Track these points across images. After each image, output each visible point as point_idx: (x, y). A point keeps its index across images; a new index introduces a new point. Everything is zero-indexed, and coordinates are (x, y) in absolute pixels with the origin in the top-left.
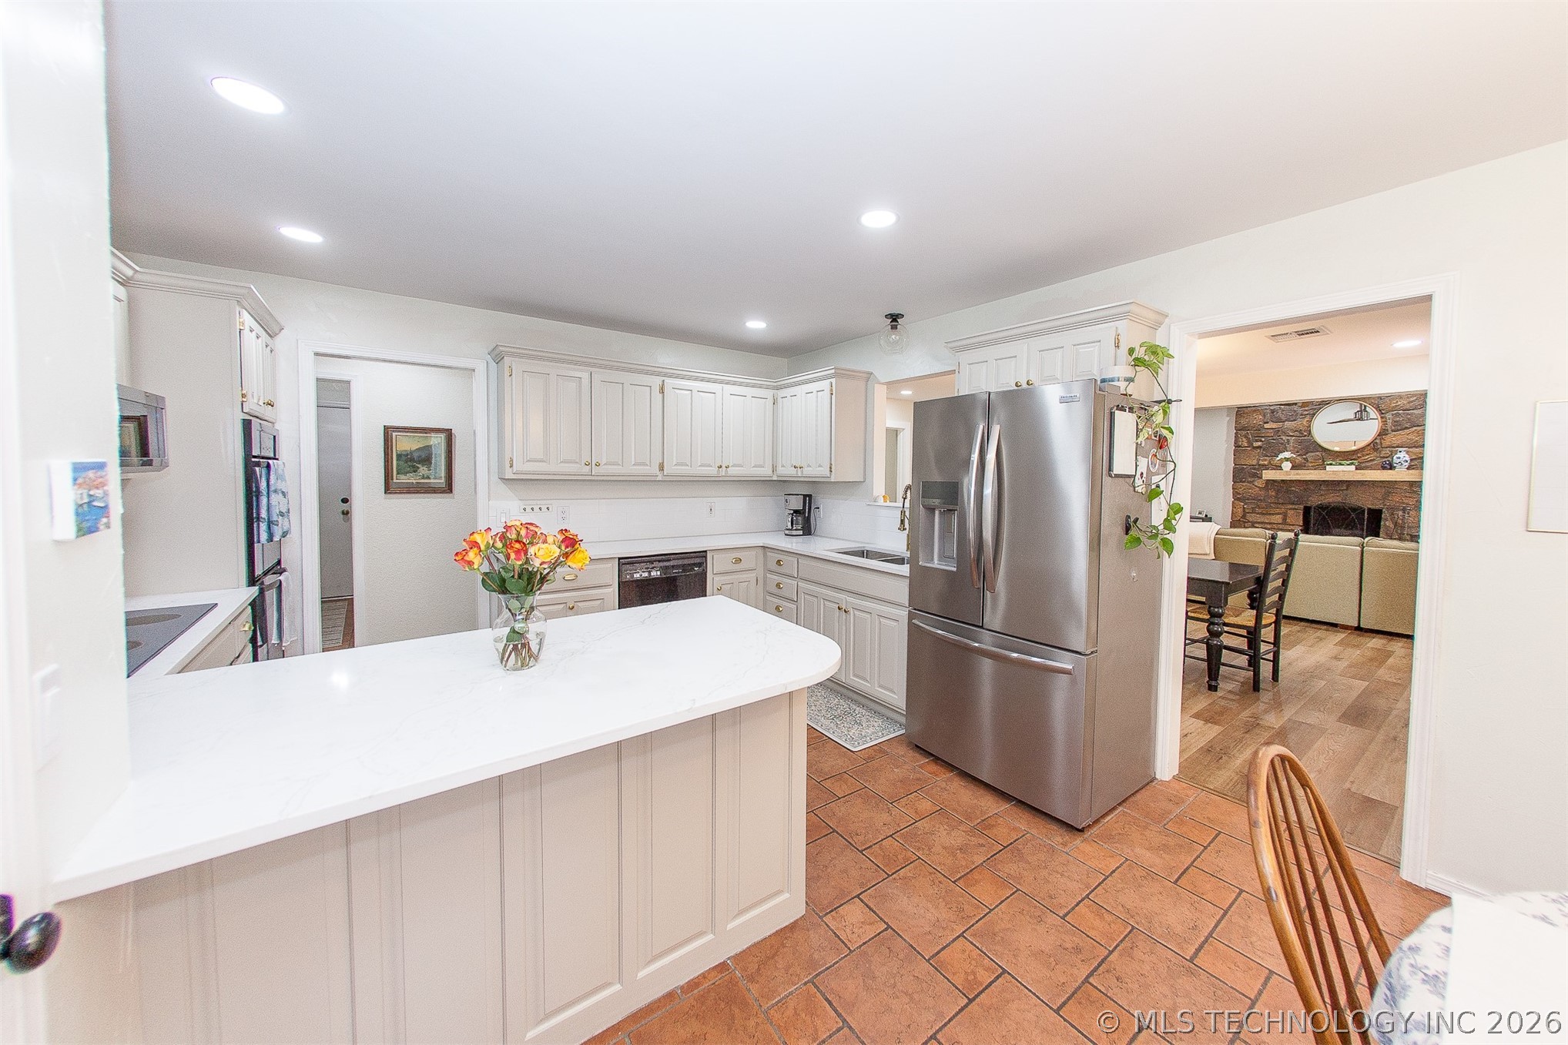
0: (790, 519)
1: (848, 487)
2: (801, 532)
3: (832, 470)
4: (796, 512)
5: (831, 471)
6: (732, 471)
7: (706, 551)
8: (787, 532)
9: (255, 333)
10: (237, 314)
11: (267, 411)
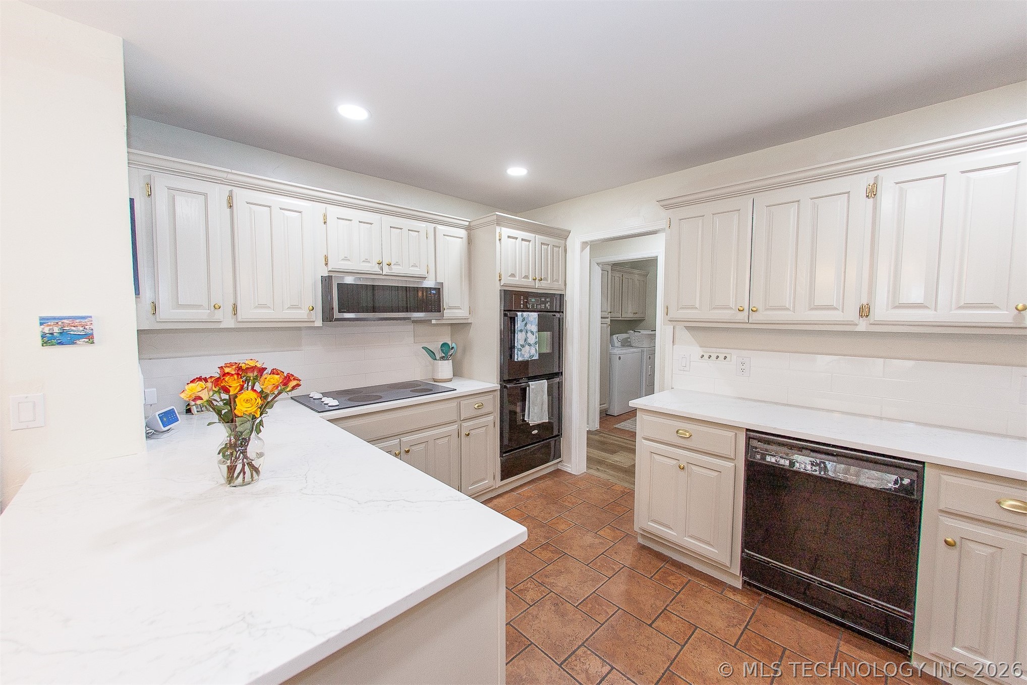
7: (923, 463)
9: (519, 240)
10: (498, 231)
11: (537, 284)
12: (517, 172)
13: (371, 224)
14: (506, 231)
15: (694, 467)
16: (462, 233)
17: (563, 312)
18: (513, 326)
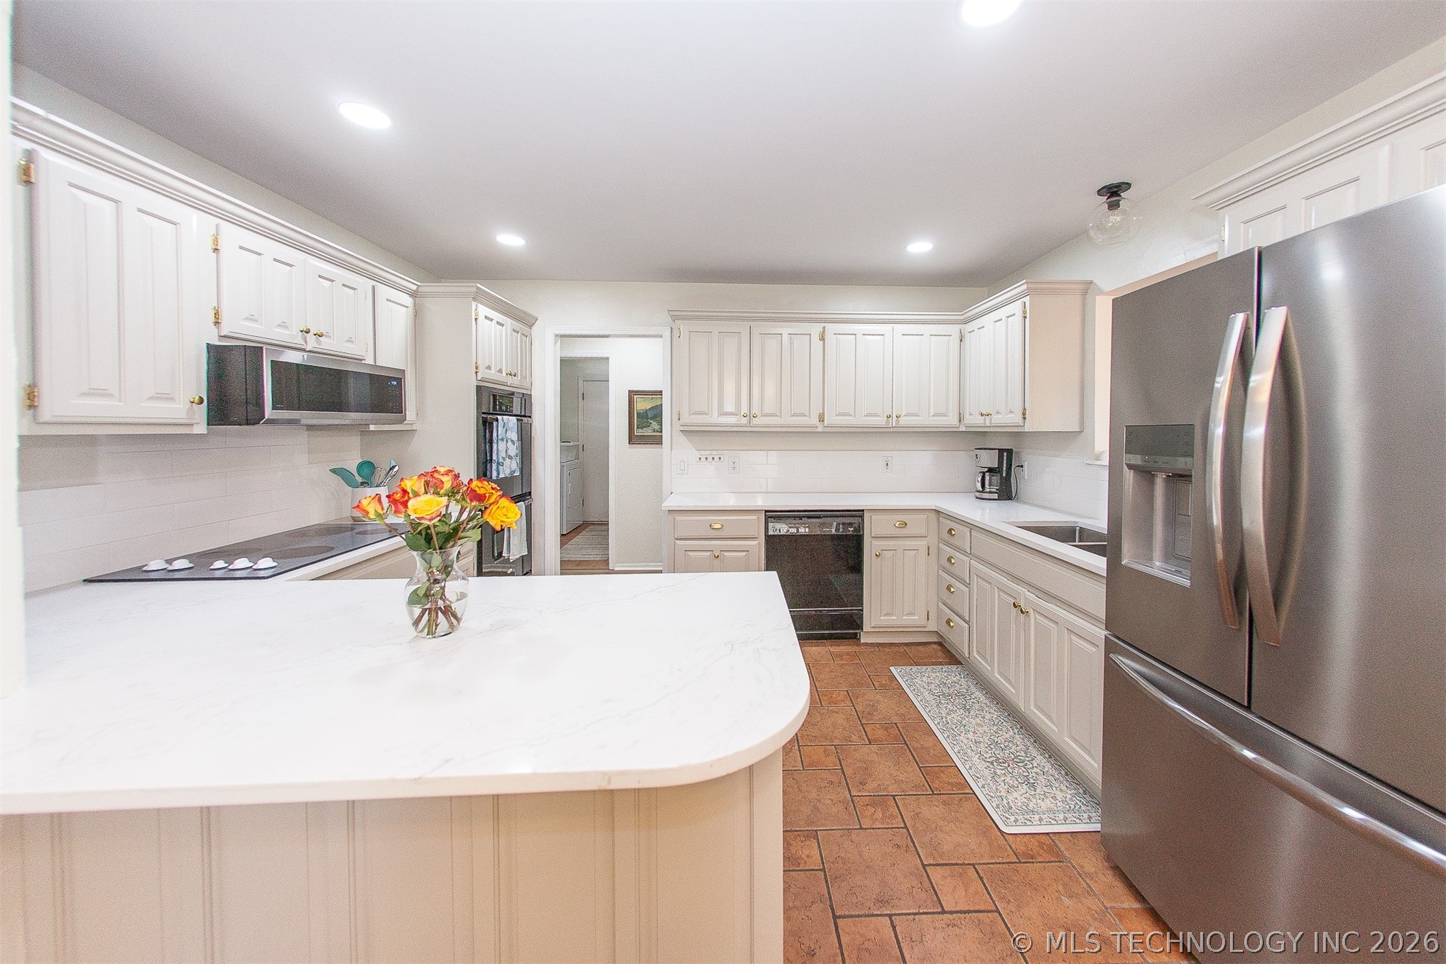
0: (979, 479)
1: (1063, 439)
2: (996, 496)
3: (1027, 416)
4: (991, 470)
5: (1025, 418)
6: (904, 421)
7: (863, 510)
8: (978, 494)
9: (494, 322)
10: (474, 308)
11: (510, 380)
12: (511, 241)
13: (291, 266)
14: (483, 310)
15: (726, 554)
16: (408, 300)
17: (530, 417)
18: (491, 433)
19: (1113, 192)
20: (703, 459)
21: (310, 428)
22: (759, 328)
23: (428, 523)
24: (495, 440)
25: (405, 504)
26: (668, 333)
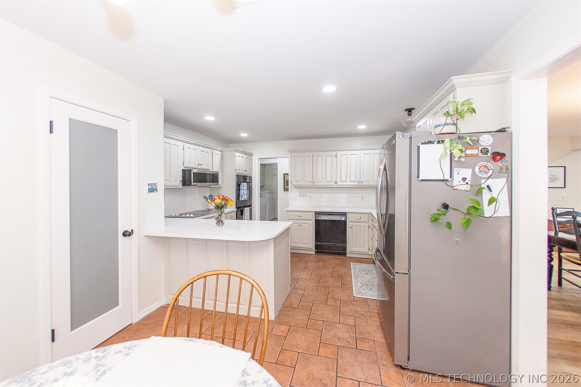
6: (364, 183)
7: (346, 213)
9: (241, 157)
10: (235, 154)
11: (245, 172)
12: (244, 135)
13: (196, 150)
14: (238, 154)
15: (302, 224)
16: (220, 153)
17: (251, 183)
18: (240, 187)
19: (410, 111)
20: (301, 196)
21: (199, 186)
22: (315, 154)
23: (218, 204)
24: (241, 190)
25: (214, 201)
26: (290, 156)
